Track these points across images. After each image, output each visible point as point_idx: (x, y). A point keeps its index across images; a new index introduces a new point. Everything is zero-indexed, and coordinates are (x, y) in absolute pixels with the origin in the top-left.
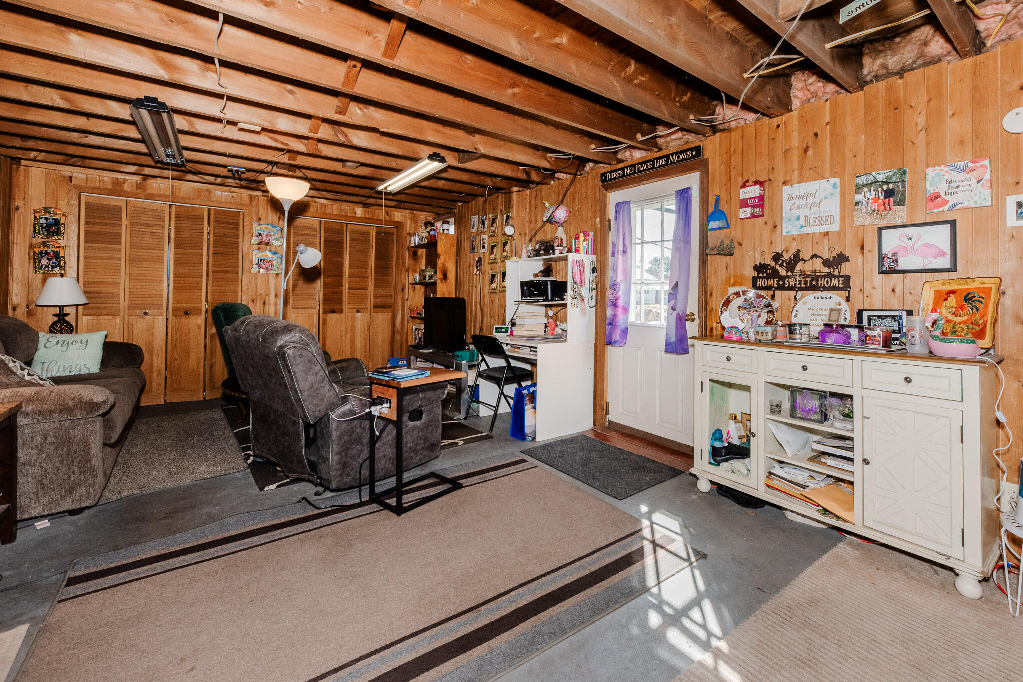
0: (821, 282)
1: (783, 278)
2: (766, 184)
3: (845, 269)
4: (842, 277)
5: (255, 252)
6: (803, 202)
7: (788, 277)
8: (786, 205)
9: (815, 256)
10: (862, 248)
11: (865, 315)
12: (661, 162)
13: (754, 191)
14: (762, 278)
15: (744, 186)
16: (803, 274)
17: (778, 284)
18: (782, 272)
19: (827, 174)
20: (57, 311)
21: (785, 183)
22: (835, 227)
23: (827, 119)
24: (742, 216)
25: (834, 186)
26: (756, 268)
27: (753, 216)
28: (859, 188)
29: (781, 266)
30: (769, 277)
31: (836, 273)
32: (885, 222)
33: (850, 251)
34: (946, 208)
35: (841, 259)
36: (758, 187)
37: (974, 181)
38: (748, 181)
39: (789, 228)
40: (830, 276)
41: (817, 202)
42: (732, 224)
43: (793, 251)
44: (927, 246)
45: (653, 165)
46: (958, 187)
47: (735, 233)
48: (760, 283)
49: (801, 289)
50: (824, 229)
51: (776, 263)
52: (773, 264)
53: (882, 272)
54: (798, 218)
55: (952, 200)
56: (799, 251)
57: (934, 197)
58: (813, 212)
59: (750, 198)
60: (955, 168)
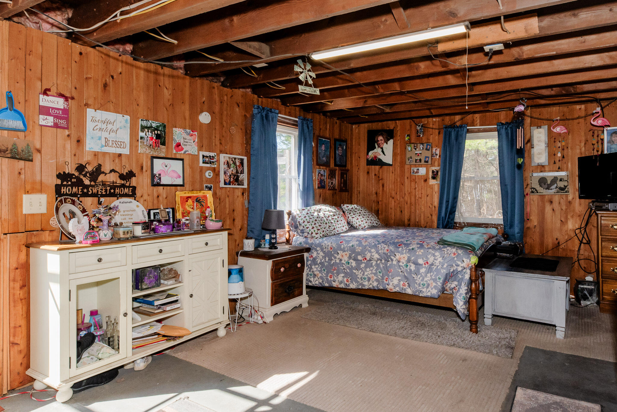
0: (117, 191)
1: (87, 187)
2: (70, 101)
3: (134, 181)
4: (131, 187)
6: (104, 126)
7: (91, 186)
8: (90, 125)
9: (112, 171)
10: (143, 169)
11: (152, 212)
13: (54, 102)
14: (67, 186)
15: (44, 93)
16: (104, 184)
17: (82, 191)
18: (87, 182)
21: (87, 106)
22: (126, 151)
24: (42, 122)
25: (126, 121)
26: (59, 176)
27: (56, 126)
28: (142, 128)
29: (85, 176)
30: (73, 185)
31: (127, 184)
32: (155, 154)
33: (136, 170)
34: (182, 152)
35: (131, 174)
36: (61, 100)
37: (192, 141)
38: (49, 90)
39: (92, 145)
40: (123, 186)
41: (115, 130)
42: (31, 128)
43: (95, 164)
44: (173, 171)
46: (187, 142)
47: (34, 138)
48: (63, 190)
49: (103, 195)
50: (118, 151)
51: (80, 173)
52: (77, 174)
53: (153, 185)
54: (99, 139)
55: (185, 148)
56: (100, 165)
57: (178, 145)
58: (112, 137)
59: (53, 108)
60: (186, 132)
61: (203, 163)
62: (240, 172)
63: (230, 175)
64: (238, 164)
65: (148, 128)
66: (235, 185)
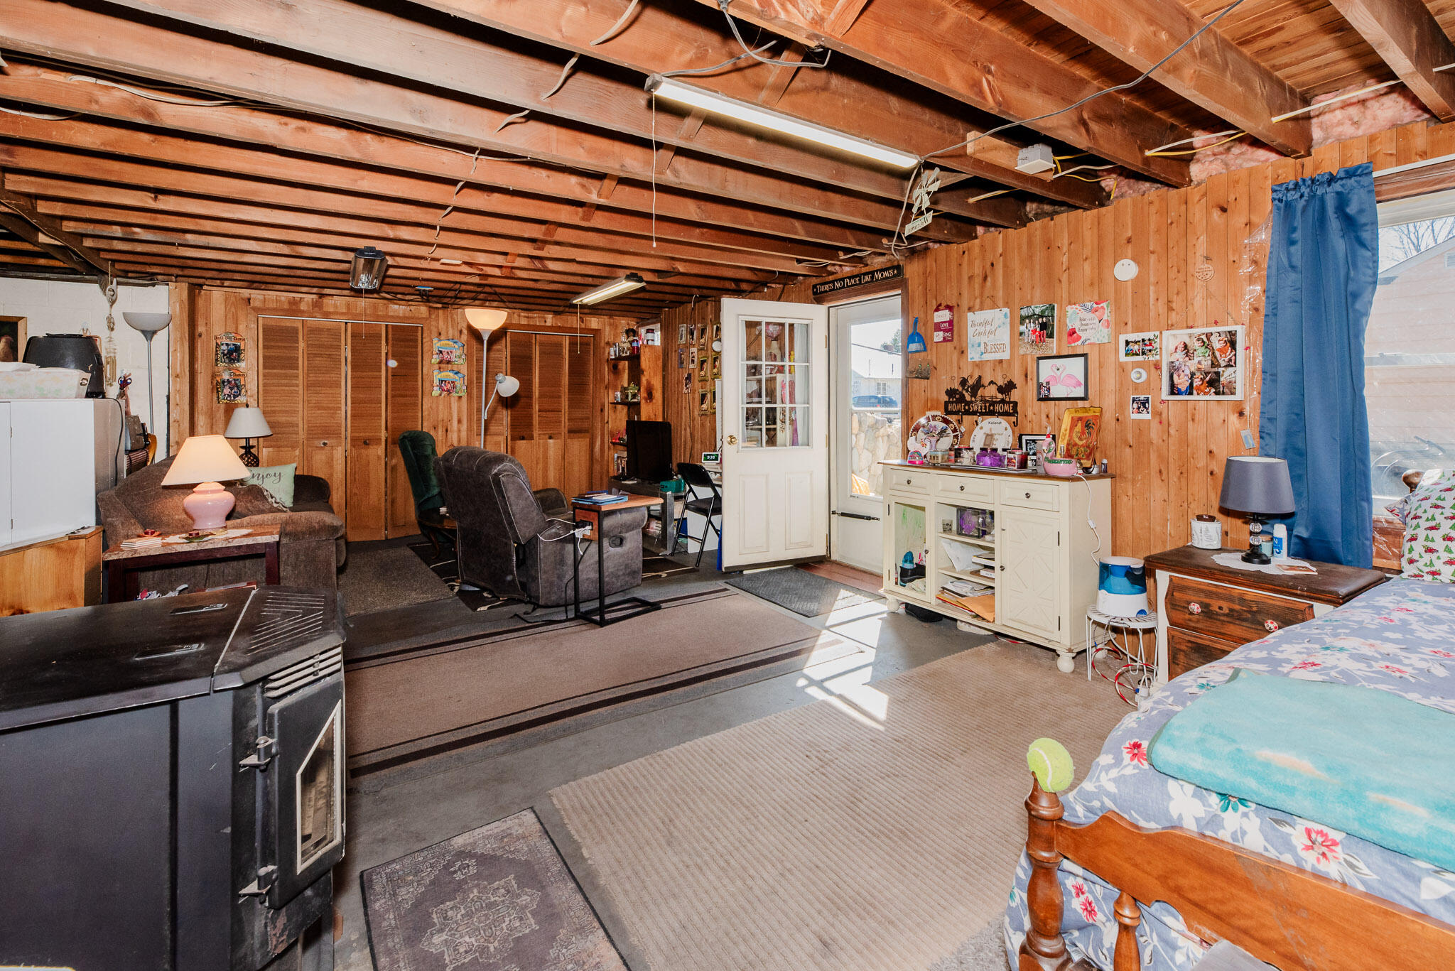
0: (998, 408)
1: (968, 403)
2: (955, 309)
3: (1015, 395)
4: (1012, 403)
5: (436, 372)
6: (983, 329)
7: (972, 402)
8: (970, 331)
9: (992, 382)
10: (1026, 376)
11: (1024, 438)
12: (867, 279)
13: (943, 316)
14: (952, 402)
15: (937, 310)
16: (984, 400)
17: (965, 408)
18: (968, 398)
19: (1001, 303)
20: (243, 443)
21: (970, 309)
22: (1006, 356)
23: (1000, 250)
24: (936, 340)
25: (1006, 315)
26: (947, 392)
27: (945, 340)
28: (1023, 319)
29: (967, 391)
30: (957, 402)
31: (1007, 399)
32: (1040, 354)
33: (1018, 380)
34: (1079, 343)
35: (1010, 386)
36: (947, 312)
37: (1097, 321)
38: (940, 305)
39: (973, 355)
40: (1003, 401)
41: (993, 330)
42: (928, 347)
43: (976, 376)
44: (1069, 376)
45: (859, 280)
46: (1087, 325)
47: (931, 356)
48: (950, 408)
49: (982, 414)
50: (998, 356)
51: (963, 389)
52: (960, 389)
53: (1040, 400)
54: (979, 345)
55: (1084, 335)
56: (980, 377)
57: (1072, 333)
58: (990, 340)
59: (943, 322)
60: (1086, 308)
61: (1127, 355)
62: (1223, 364)
63: (1193, 375)
64: (1217, 344)
65: (1029, 317)
66: (1206, 393)
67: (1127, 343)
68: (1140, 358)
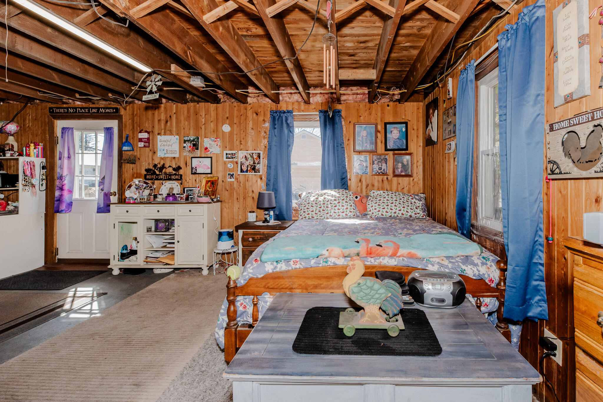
0: (173, 177)
1: (158, 175)
2: (151, 133)
3: (181, 172)
4: (180, 175)
6: (165, 143)
7: (160, 175)
8: (159, 144)
9: (170, 166)
10: (186, 164)
11: (186, 189)
12: (94, 110)
13: (144, 135)
14: (149, 175)
15: (140, 132)
16: (165, 173)
17: (156, 177)
18: (157, 173)
19: (174, 134)
21: (159, 134)
22: (177, 155)
23: (174, 111)
24: (139, 146)
25: (177, 139)
26: (146, 170)
27: (145, 146)
28: (185, 142)
29: (157, 170)
30: (151, 175)
31: (177, 174)
32: (193, 156)
33: (182, 165)
34: (209, 153)
35: (179, 168)
36: (147, 134)
37: (216, 145)
38: (142, 130)
39: (160, 154)
40: (175, 174)
41: (171, 144)
42: (135, 149)
43: (162, 163)
44: (205, 165)
45: (89, 110)
46: (212, 146)
47: (137, 153)
48: (148, 177)
49: (165, 180)
50: (173, 156)
51: (155, 169)
52: (153, 169)
53: (192, 174)
54: (164, 150)
55: (211, 150)
56: (164, 164)
57: (206, 149)
58: (169, 148)
59: (144, 138)
60: (212, 140)
61: (226, 158)
62: (257, 163)
63: (248, 166)
64: (255, 157)
65: (188, 141)
66: (252, 172)
67: (227, 154)
68: (231, 160)
